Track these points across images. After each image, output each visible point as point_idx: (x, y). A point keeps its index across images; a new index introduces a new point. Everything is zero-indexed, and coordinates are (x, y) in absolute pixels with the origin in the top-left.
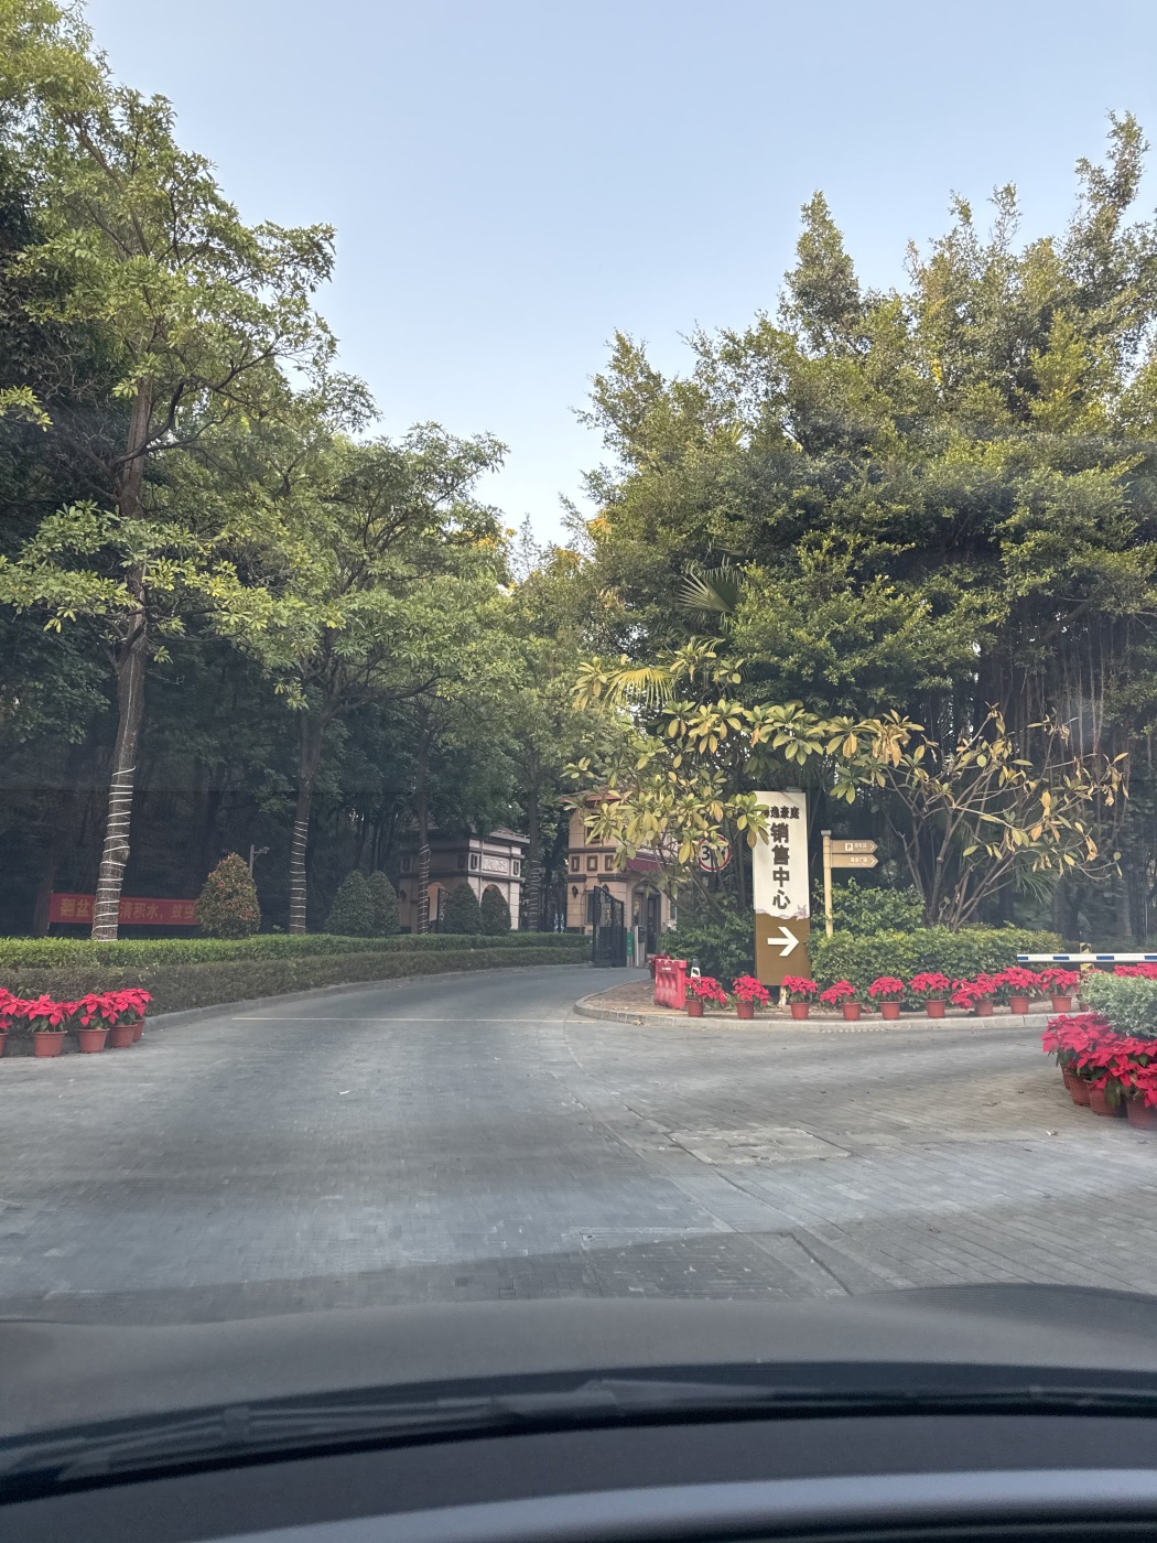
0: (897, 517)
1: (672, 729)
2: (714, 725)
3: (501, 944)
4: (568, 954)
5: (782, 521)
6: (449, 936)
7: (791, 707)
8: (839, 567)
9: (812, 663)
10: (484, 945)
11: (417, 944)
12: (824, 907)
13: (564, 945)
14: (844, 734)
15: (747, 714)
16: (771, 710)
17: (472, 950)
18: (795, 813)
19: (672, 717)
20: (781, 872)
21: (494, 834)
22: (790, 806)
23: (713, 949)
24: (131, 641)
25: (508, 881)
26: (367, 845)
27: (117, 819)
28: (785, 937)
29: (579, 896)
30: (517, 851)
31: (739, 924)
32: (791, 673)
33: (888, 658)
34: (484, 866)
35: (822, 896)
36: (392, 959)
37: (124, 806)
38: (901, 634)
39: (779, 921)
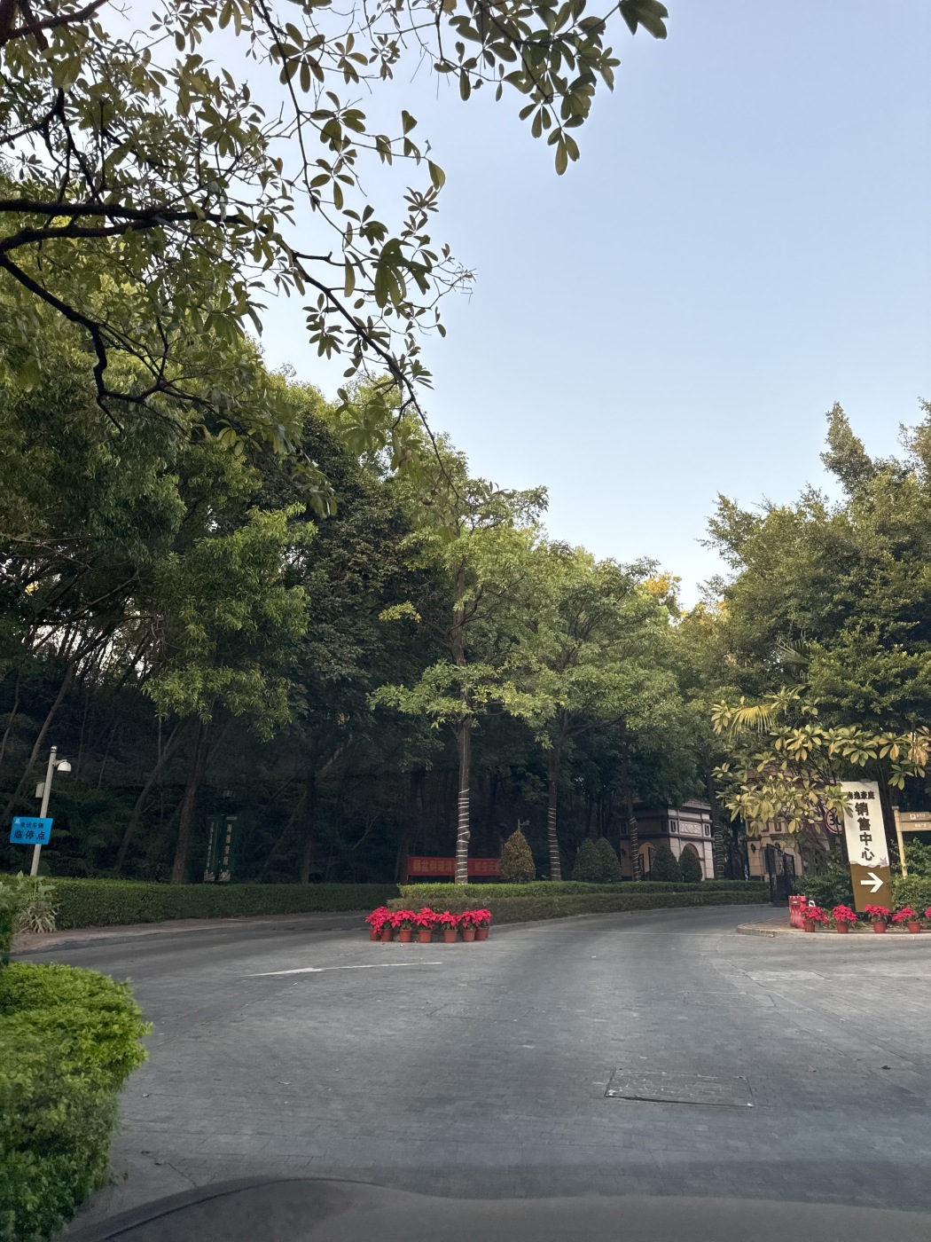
0: (905, 606)
1: (778, 745)
2: (803, 743)
3: (696, 889)
4: (751, 896)
5: (830, 614)
6: (656, 883)
7: (853, 729)
8: (871, 639)
9: (862, 701)
10: (682, 889)
11: (634, 888)
12: (899, 859)
13: (747, 889)
14: (890, 744)
15: (825, 734)
16: (840, 731)
17: (674, 893)
18: (871, 795)
19: (776, 738)
20: (865, 835)
21: (686, 805)
22: (867, 791)
23: (828, 888)
24: (462, 722)
25: (702, 841)
26: (594, 814)
27: (463, 817)
28: (872, 879)
29: (757, 852)
30: (706, 817)
31: (841, 871)
32: (849, 708)
33: (914, 693)
34: (682, 829)
35: (898, 851)
36: (617, 898)
37: (465, 810)
38: (919, 679)
39: (868, 869)
